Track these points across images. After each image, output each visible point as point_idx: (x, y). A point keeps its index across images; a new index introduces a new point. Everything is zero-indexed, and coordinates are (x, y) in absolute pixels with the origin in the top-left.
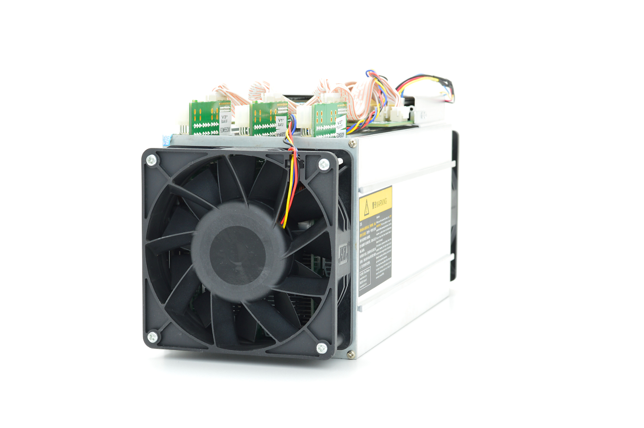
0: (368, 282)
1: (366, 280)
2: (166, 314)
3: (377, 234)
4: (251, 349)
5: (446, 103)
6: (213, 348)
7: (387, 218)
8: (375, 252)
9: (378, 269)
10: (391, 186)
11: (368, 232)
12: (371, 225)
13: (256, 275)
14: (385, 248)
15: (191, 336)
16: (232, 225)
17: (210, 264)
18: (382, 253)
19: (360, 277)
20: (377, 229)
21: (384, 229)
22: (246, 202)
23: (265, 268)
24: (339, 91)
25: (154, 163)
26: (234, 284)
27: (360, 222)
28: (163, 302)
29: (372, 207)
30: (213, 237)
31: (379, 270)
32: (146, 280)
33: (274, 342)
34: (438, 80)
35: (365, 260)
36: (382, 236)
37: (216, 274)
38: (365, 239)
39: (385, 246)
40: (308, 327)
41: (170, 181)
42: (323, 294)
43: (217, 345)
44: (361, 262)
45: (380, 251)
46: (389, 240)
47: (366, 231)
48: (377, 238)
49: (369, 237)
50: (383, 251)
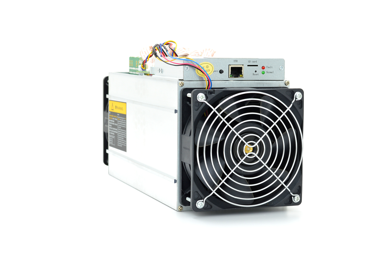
1: (113, 141)
3: (118, 123)
7: (123, 118)
8: (118, 131)
9: (119, 141)
10: (126, 103)
11: (113, 119)
12: (115, 116)
20: (118, 120)
21: (122, 123)
27: (109, 111)
29: (115, 108)
35: (112, 131)
36: (121, 126)
38: (111, 121)
46: (124, 131)
47: (112, 117)
48: (118, 125)
49: (114, 121)
50: (121, 134)
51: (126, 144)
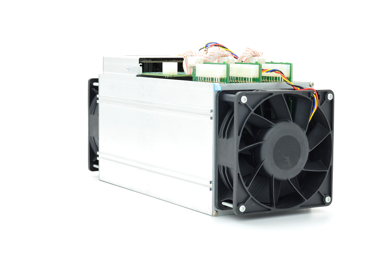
2: (249, 193)
6: (273, 209)
13: (296, 163)
16: (284, 135)
17: (273, 159)
23: (300, 158)
25: (246, 101)
26: (285, 170)
30: (275, 143)
32: (238, 174)
33: (304, 201)
37: (276, 165)
41: (253, 112)
42: (327, 169)
43: (276, 208)
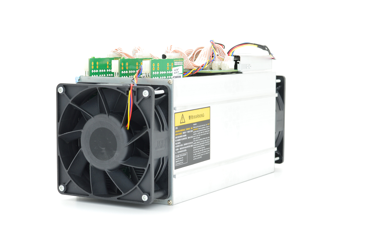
0: (184, 161)
1: (183, 160)
2: (68, 175)
3: (194, 134)
4: (110, 197)
5: (273, 60)
6: (91, 195)
7: (204, 125)
8: (193, 144)
9: (195, 154)
10: (210, 107)
11: (184, 133)
12: (187, 129)
13: (112, 155)
14: (203, 142)
15: (80, 188)
16: (100, 127)
17: (90, 148)
18: (200, 145)
19: (175, 158)
20: (193, 131)
21: (201, 131)
22: (107, 114)
23: (117, 151)
24: (180, 52)
25: (62, 91)
26: (102, 160)
27: (175, 127)
28: (67, 169)
29: (188, 119)
30: (91, 133)
31: (197, 155)
32: (59, 156)
33: (121, 194)
34: (257, 46)
35: (180, 149)
36: (200, 135)
37: (92, 154)
38: (181, 137)
39: (203, 141)
40: (139, 186)
41: (70, 102)
42: (146, 167)
43: (93, 194)
44: (178, 149)
45: (197, 144)
46: (207, 138)
47: (182, 132)
48: (194, 137)
49: (185, 135)
50: (201, 144)
51: (210, 151)
